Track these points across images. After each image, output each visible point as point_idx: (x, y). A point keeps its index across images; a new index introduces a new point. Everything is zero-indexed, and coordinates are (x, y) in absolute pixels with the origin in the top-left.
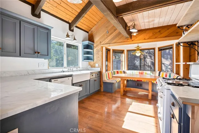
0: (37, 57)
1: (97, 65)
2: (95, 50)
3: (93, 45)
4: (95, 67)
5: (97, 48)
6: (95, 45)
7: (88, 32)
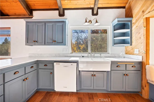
0: (55, 45)
1: (136, 51)
2: (134, 28)
3: (131, 21)
4: (133, 54)
5: (137, 24)
6: (134, 21)
7: (124, 7)
